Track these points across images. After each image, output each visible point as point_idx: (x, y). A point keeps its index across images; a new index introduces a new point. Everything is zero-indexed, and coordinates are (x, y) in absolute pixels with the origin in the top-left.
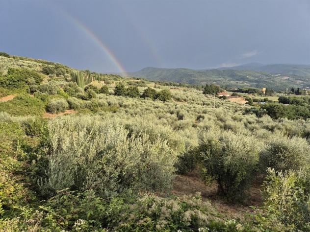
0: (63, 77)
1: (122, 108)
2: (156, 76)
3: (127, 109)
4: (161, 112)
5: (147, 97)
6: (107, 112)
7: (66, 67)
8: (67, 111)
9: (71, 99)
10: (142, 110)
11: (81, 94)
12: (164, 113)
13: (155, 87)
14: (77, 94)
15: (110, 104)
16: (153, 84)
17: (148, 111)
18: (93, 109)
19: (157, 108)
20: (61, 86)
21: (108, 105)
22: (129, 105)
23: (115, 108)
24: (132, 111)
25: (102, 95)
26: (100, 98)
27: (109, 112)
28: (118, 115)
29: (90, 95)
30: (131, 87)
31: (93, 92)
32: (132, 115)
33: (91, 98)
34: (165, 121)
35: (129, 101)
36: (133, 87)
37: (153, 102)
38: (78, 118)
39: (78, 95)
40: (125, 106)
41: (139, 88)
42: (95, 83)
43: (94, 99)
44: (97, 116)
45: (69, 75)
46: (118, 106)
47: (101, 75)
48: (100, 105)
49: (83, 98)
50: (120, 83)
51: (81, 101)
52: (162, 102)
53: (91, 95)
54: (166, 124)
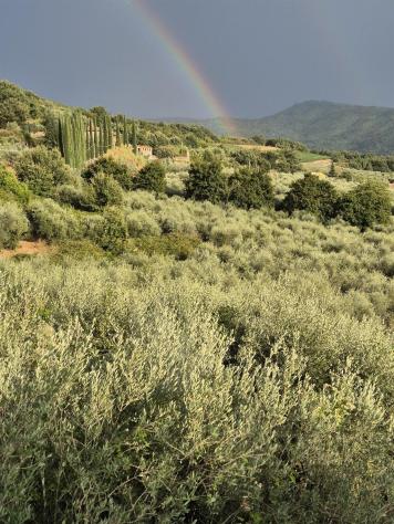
0: (18, 128)
1: (209, 245)
2: (338, 132)
3: (226, 248)
4: (348, 264)
5: (301, 208)
6: (155, 256)
7: (29, 95)
8: (25, 247)
9: (38, 204)
10: (278, 255)
11: (70, 187)
12: (363, 271)
13: (332, 174)
14: (59, 188)
15: (166, 230)
16: (326, 163)
17: (300, 260)
18: (110, 242)
19: (337, 250)
20: (11, 158)
21: (159, 231)
22: (234, 235)
23: (184, 244)
24: (242, 257)
25: (141, 196)
26: (136, 207)
27: (161, 258)
28: (192, 270)
29: (101, 195)
30: (243, 172)
31: (112, 182)
32: (241, 270)
33: (104, 204)
34: (363, 299)
35: (235, 221)
36: (251, 170)
37: (321, 229)
38: (58, 270)
39: (62, 194)
40: (220, 239)
41: (272, 174)
42: (121, 154)
43: (113, 208)
44: (123, 271)
45: (37, 122)
46: (195, 235)
47: (142, 125)
48: (134, 231)
49: (77, 204)
50: (207, 156)
51: (71, 214)
52: (355, 229)
53: (106, 192)
54: (366, 312)
